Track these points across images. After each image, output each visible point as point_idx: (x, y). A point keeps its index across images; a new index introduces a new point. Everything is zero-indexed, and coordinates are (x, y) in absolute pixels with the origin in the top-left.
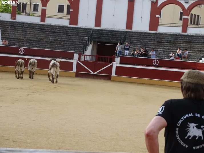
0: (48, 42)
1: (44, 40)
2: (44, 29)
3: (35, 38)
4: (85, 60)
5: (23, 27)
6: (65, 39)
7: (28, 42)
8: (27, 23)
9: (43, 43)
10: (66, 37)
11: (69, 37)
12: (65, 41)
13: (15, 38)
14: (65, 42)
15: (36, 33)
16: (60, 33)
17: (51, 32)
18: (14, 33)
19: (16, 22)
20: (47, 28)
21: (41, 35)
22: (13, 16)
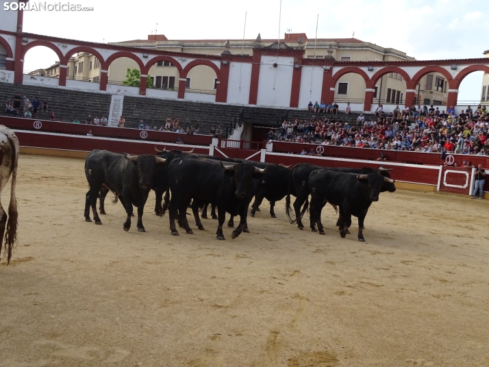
0: (183, 123)
2: (181, 107)
4: (227, 146)
5: (153, 104)
6: (206, 120)
8: (160, 100)
10: (208, 117)
11: (211, 117)
14: (206, 124)
16: (202, 112)
17: (190, 111)
18: (140, 112)
19: (146, 98)
20: (186, 105)
22: (143, 91)
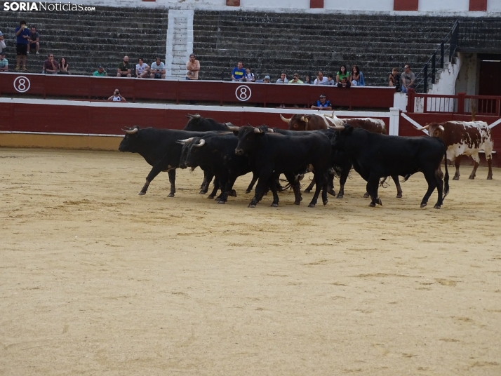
0: (325, 63)
1: (315, 59)
2: (317, 28)
3: (287, 54)
4: (428, 109)
5: (257, 25)
6: (376, 52)
7: (267, 67)
8: (271, 14)
9: (311, 68)
10: (380, 46)
11: (387, 46)
12: (374, 57)
13: (232, 58)
14: (376, 61)
15: (294, 40)
16: (365, 35)
17: (339, 34)
18: (230, 43)
19: (241, 12)
20: (328, 22)
21: (307, 46)
